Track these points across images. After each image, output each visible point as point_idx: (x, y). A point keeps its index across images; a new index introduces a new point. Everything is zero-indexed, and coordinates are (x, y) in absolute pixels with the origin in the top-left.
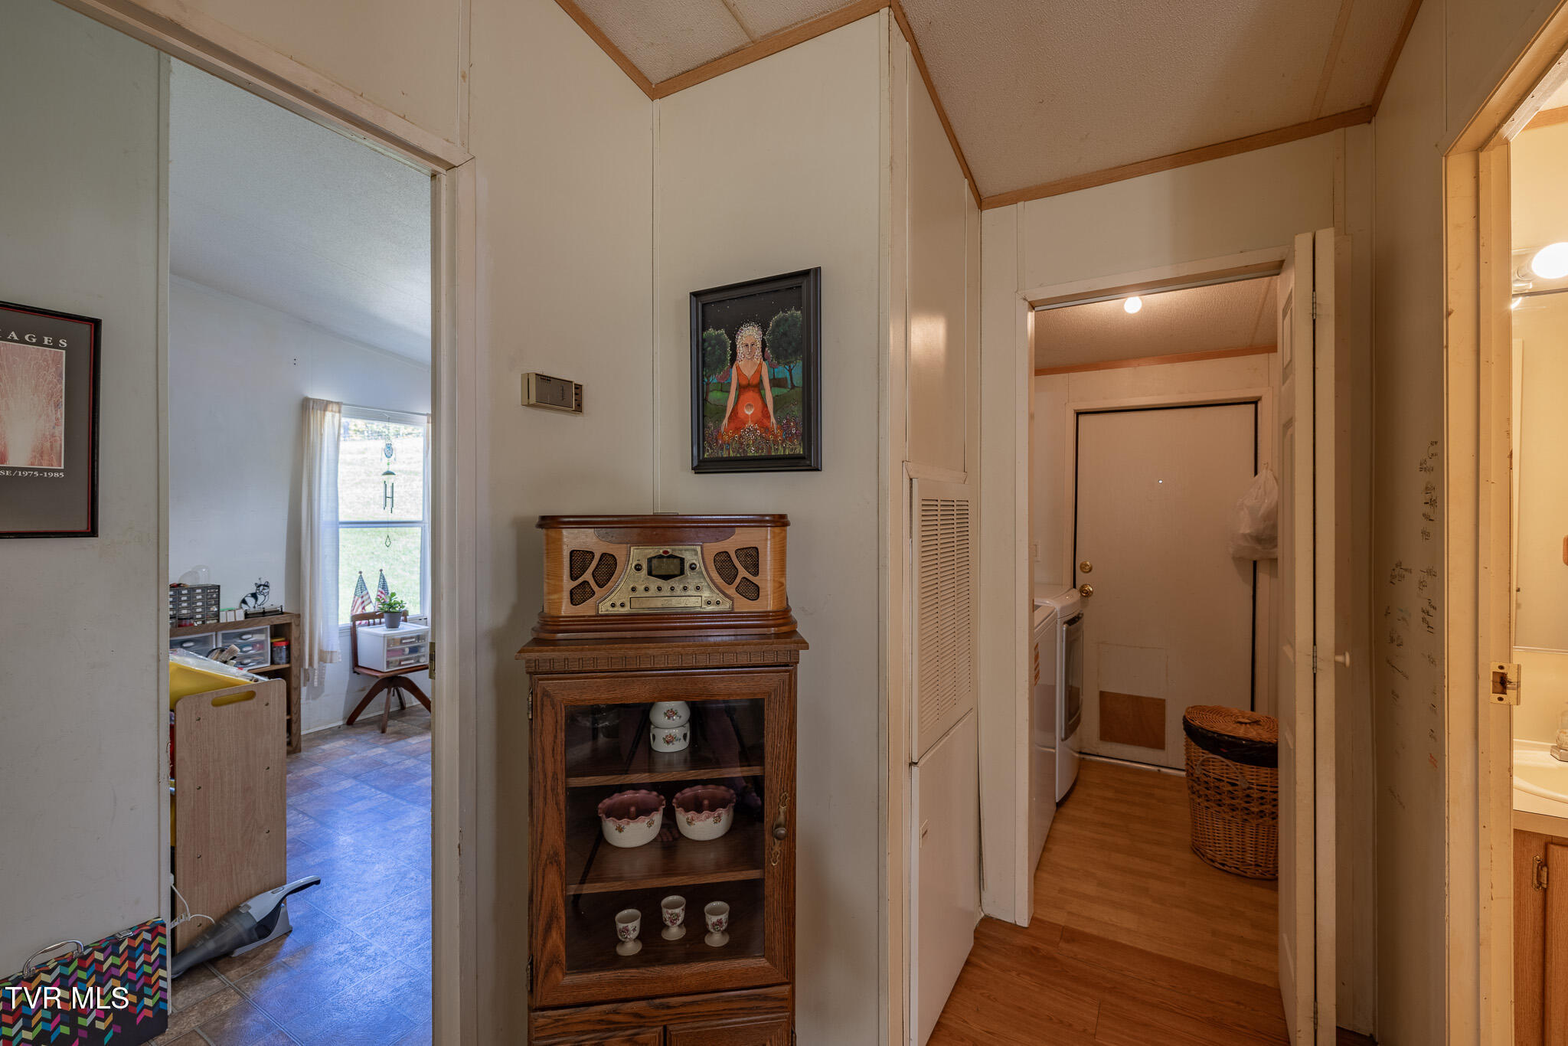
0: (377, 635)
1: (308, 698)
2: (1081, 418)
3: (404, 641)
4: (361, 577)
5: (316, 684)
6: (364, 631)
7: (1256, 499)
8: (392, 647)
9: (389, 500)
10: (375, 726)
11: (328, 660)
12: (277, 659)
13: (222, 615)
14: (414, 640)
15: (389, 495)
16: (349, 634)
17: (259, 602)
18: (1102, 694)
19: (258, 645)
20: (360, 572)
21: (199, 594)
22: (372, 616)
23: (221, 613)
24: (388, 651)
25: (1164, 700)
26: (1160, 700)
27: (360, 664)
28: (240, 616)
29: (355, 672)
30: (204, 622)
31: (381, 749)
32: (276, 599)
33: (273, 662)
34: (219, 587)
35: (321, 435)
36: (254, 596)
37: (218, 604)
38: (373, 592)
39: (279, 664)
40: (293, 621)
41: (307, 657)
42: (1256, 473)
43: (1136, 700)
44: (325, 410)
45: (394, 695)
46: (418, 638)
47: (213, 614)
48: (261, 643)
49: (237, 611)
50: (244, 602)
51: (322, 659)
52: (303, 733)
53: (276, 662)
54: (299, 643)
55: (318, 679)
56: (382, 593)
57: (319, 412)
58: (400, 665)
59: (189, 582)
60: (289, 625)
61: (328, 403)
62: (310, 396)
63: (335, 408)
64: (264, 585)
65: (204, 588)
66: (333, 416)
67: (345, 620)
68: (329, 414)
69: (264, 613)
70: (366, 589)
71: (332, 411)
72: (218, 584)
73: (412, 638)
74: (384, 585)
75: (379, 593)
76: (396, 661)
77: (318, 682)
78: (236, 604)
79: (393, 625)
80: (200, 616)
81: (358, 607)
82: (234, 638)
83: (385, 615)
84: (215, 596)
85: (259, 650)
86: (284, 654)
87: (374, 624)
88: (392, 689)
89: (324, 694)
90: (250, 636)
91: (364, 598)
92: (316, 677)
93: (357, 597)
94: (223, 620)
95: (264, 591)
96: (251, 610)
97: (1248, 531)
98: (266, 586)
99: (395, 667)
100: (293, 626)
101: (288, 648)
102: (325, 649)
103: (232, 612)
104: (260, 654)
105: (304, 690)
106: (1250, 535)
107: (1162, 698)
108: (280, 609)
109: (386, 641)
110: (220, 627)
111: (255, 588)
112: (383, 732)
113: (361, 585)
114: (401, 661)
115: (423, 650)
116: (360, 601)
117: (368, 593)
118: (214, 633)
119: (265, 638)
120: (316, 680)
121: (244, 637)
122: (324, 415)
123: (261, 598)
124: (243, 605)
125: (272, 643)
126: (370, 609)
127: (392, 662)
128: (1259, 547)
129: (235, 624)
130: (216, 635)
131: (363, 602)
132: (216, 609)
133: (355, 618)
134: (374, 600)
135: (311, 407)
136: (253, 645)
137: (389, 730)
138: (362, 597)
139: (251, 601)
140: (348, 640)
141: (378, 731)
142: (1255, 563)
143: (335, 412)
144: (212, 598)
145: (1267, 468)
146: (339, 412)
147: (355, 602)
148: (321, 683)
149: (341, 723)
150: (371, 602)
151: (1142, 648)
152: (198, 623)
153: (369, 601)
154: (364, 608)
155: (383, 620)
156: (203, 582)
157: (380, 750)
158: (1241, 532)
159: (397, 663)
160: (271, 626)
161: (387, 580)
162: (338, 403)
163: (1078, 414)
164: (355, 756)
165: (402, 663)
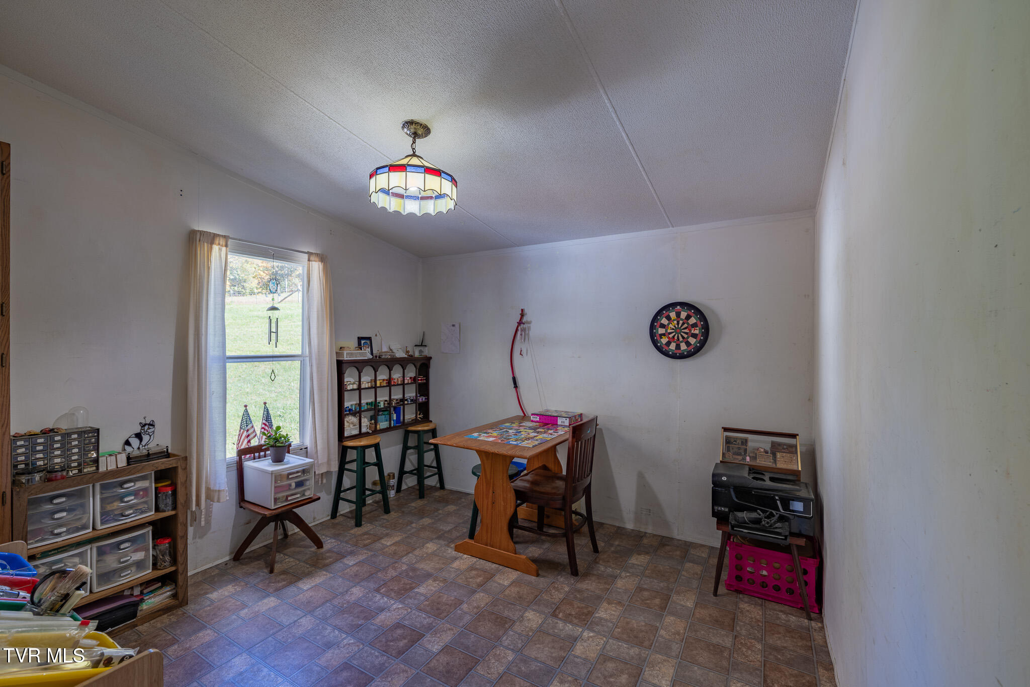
0: (264, 472)
1: (194, 538)
3: (290, 477)
4: (246, 411)
5: (203, 523)
6: (250, 465)
8: (280, 484)
9: (273, 335)
10: (261, 563)
11: (216, 500)
12: (162, 506)
13: (102, 460)
14: (300, 474)
15: (274, 330)
16: (235, 468)
17: (144, 443)
19: (141, 493)
20: (246, 406)
21: (75, 439)
22: (258, 449)
23: (100, 459)
24: (275, 487)
27: (246, 498)
28: (122, 461)
29: (241, 507)
30: (80, 471)
31: (272, 599)
32: (161, 439)
33: (157, 509)
34: (98, 430)
35: (209, 268)
36: (139, 436)
37: (97, 449)
38: (258, 425)
39: (164, 511)
40: (179, 464)
41: (194, 498)
44: (212, 243)
45: (280, 529)
46: (304, 471)
47: (91, 461)
48: (145, 490)
49: (119, 456)
50: (127, 443)
51: (209, 497)
52: (189, 574)
53: (161, 510)
54: (186, 488)
55: (205, 518)
56: (265, 425)
57: (206, 244)
58: (287, 500)
59: (64, 426)
60: (175, 469)
61: (215, 236)
62: (197, 229)
63: (222, 241)
64: (150, 425)
65: (81, 433)
66: (220, 250)
67: (231, 453)
68: (216, 248)
69: (149, 457)
70: (251, 422)
71: (219, 244)
72: (97, 427)
73: (298, 472)
74: (267, 418)
75: (263, 426)
76: (283, 497)
77: (205, 520)
78: (118, 446)
79: (278, 459)
80: (76, 464)
81: (244, 440)
82: (115, 487)
83: (270, 449)
84: (93, 440)
85: (143, 498)
86: (169, 501)
87: (259, 457)
88: (279, 522)
89: (211, 531)
90: (132, 484)
91: (250, 432)
92: (203, 516)
93: (242, 430)
94: (102, 469)
95: (149, 431)
96: (136, 453)
98: (152, 425)
99: (282, 502)
100: (180, 470)
101: (174, 493)
102: (212, 487)
103: (113, 458)
104: (145, 502)
105: (191, 530)
108: (165, 450)
109: (274, 477)
110: (97, 476)
111: (140, 428)
112: (271, 571)
113: (246, 419)
114: (287, 497)
115: (308, 483)
116: (245, 434)
117: (253, 427)
118: (91, 486)
119: (149, 484)
120: (203, 519)
121: (126, 486)
122: (211, 248)
123: (146, 438)
124: (127, 447)
125: (156, 488)
126: (254, 443)
127: (279, 498)
129: (118, 472)
130: (93, 486)
131: (248, 436)
132: (95, 455)
133: (241, 453)
134: (258, 433)
135: (198, 240)
136: (136, 493)
137: (277, 567)
138: (248, 431)
139: (135, 442)
140: (234, 474)
141: (266, 571)
143: (222, 246)
144: (90, 443)
146: (226, 246)
147: (240, 436)
148: (208, 522)
149: (227, 558)
150: (256, 435)
152: (74, 472)
153: (254, 434)
154: (249, 441)
155: (268, 452)
156: (81, 424)
157: (271, 602)
159: (285, 498)
160: (156, 472)
161: (270, 412)
162: (225, 237)
164: (246, 610)
165: (289, 498)
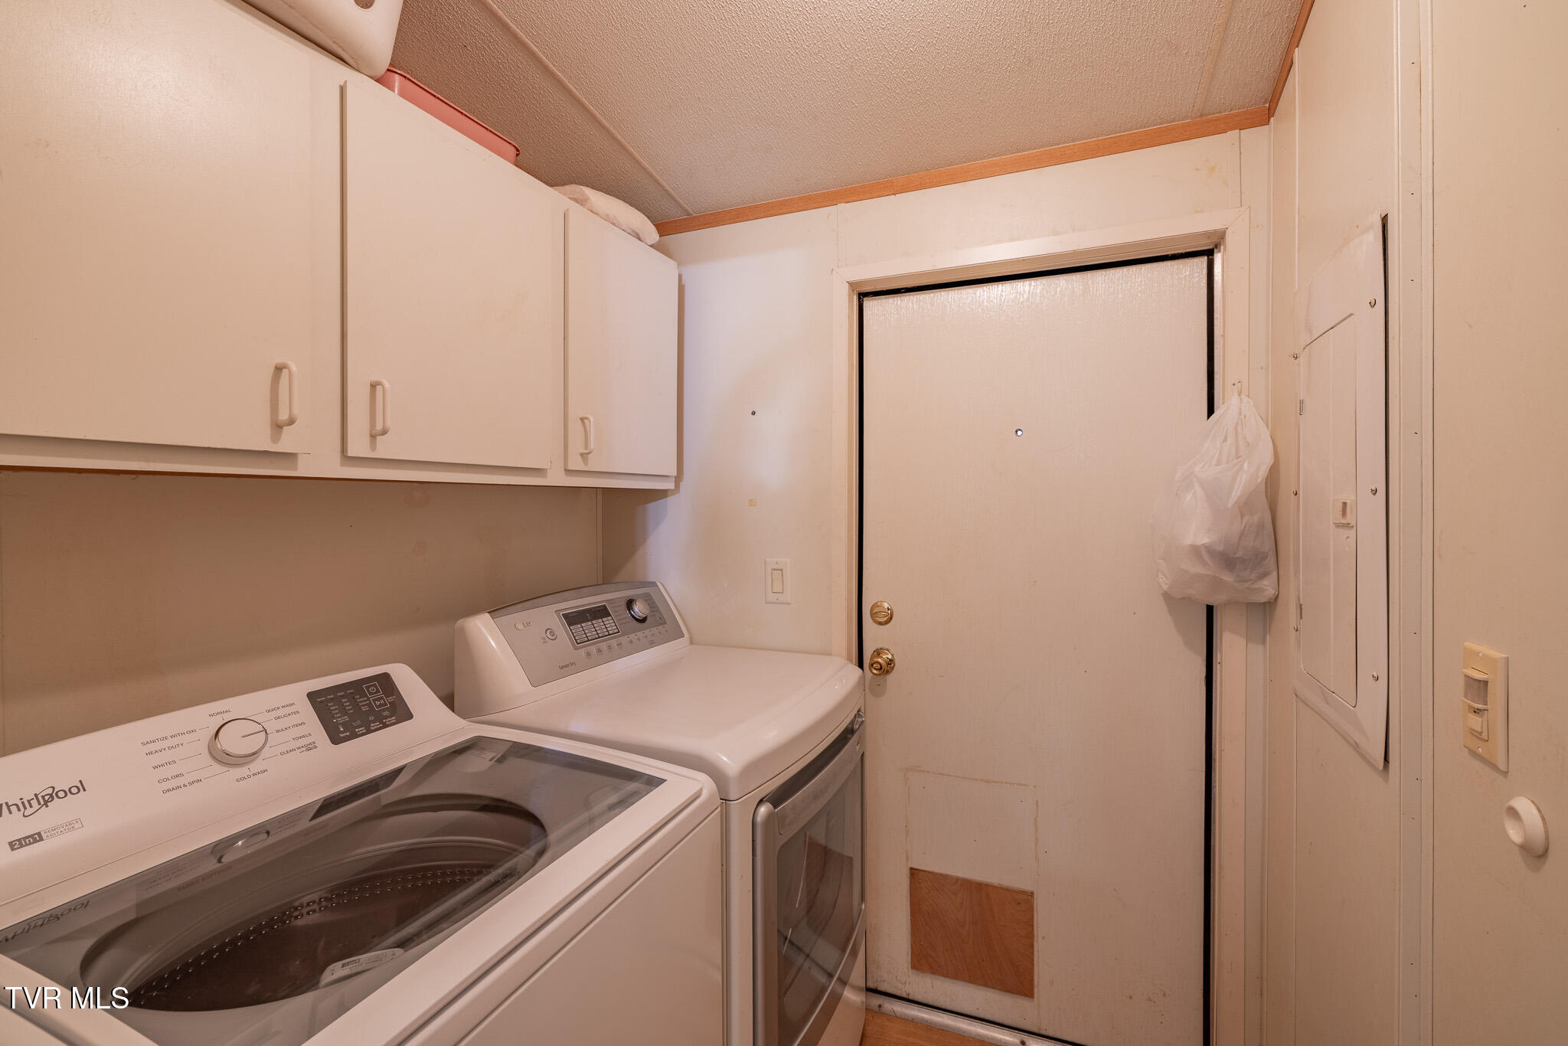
2: (869, 304)
7: (1218, 463)
18: (913, 872)
25: (1032, 894)
26: (1023, 892)
42: (1211, 411)
43: (979, 889)
97: (1204, 540)
106: (1209, 550)
107: (1028, 888)
128: (1228, 578)
142: (1210, 610)
145: (1240, 394)
151: (987, 782)
158: (1189, 540)
163: (864, 295)
